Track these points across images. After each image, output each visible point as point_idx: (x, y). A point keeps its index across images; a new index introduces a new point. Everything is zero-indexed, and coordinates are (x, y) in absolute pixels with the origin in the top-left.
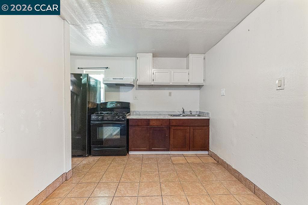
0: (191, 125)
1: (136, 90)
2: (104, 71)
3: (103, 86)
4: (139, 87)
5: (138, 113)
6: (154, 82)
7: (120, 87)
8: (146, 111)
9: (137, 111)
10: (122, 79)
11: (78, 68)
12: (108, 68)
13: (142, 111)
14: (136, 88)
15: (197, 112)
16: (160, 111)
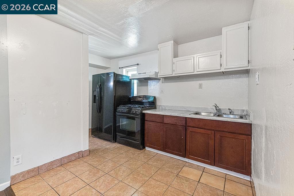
0: (217, 129)
1: (162, 83)
2: (136, 67)
3: (136, 82)
4: (164, 81)
5: (164, 108)
6: (175, 72)
7: (149, 81)
8: (172, 106)
9: (163, 106)
10: (146, 73)
11: (120, 68)
12: (138, 64)
13: (167, 106)
14: (162, 82)
15: (243, 111)
16: (187, 107)
